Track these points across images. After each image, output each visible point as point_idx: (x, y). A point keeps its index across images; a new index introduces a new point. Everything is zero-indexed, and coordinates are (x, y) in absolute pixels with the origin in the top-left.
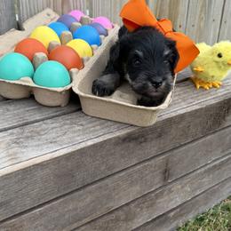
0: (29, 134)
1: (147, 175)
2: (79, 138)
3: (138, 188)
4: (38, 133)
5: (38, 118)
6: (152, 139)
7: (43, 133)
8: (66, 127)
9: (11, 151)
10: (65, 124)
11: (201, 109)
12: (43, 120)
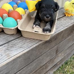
0: (11, 46)
1: (52, 53)
2: (30, 45)
3: (49, 57)
4: (14, 45)
5: (13, 39)
6: (53, 41)
7: (16, 44)
8: (24, 41)
9: (7, 53)
10: (23, 40)
11: (68, 28)
12: (15, 39)
